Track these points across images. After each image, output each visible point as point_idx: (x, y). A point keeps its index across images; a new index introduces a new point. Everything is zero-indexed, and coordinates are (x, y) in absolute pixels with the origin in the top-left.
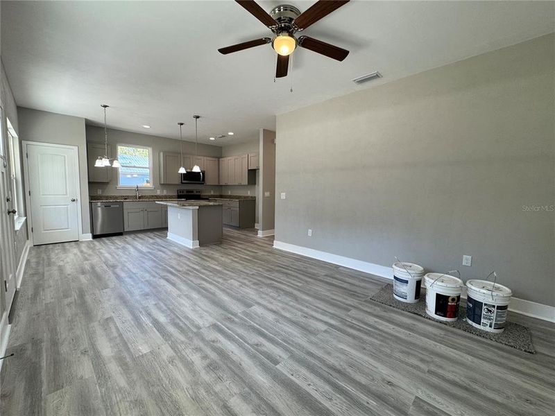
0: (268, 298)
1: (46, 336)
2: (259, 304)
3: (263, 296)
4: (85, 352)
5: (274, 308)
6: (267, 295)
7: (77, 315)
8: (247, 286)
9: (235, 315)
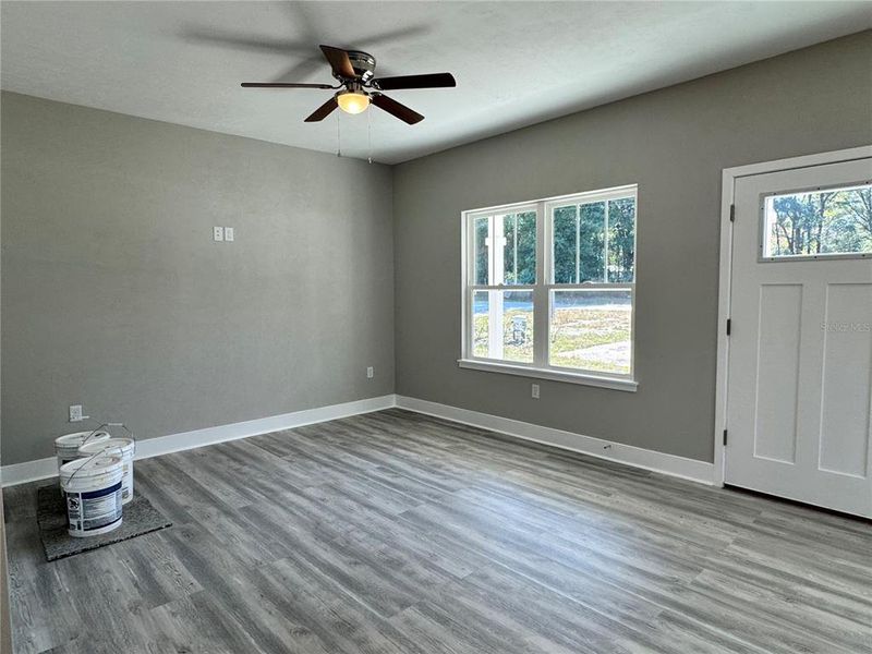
0: (373, 528)
2: (391, 517)
3: (380, 531)
5: (366, 510)
6: (372, 535)
8: (417, 557)
9: (428, 502)
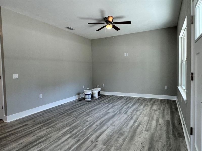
1: (171, 136)
4: (160, 124)
7: (157, 141)
